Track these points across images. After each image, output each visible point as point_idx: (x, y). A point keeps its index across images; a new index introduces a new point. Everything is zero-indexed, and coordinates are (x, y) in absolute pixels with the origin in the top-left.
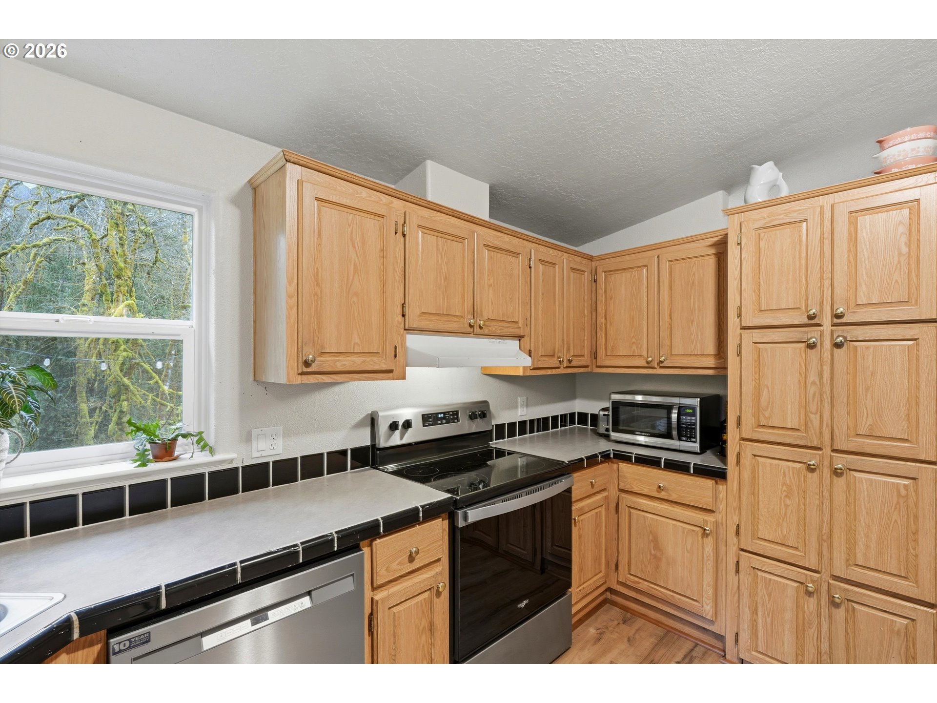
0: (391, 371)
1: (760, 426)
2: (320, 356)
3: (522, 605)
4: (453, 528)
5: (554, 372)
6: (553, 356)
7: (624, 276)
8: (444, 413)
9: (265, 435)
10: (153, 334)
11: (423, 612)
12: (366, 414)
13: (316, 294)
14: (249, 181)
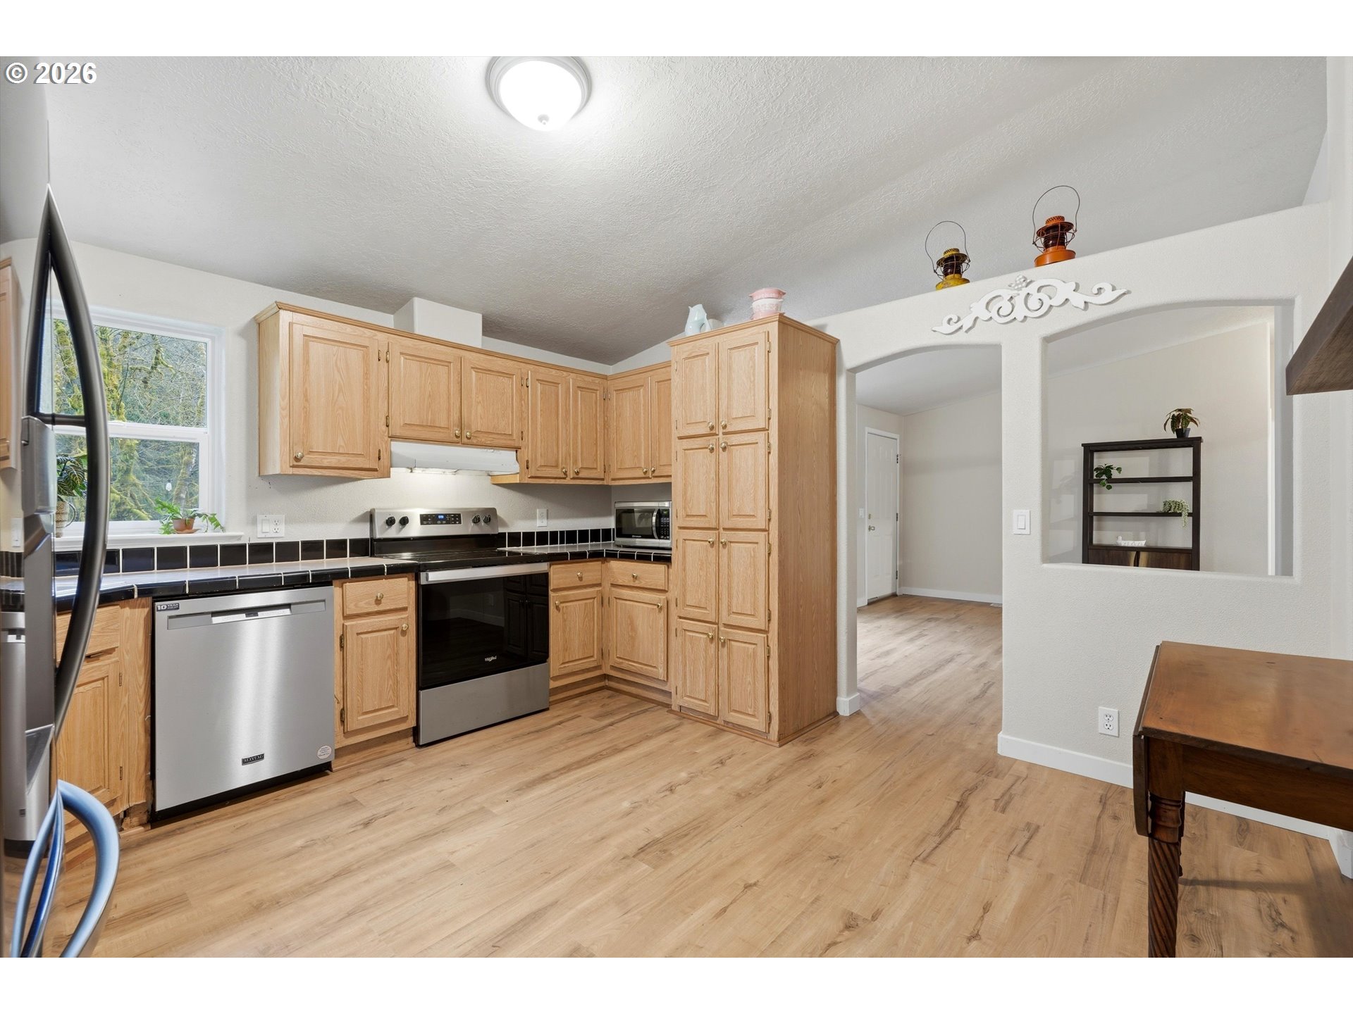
0: (375, 470)
1: (688, 516)
2: (308, 454)
3: (490, 659)
4: (418, 585)
5: (558, 482)
6: (557, 466)
7: (631, 393)
8: (445, 515)
9: (269, 520)
10: (174, 437)
11: (389, 643)
12: (365, 511)
13: (305, 407)
14: (254, 318)
